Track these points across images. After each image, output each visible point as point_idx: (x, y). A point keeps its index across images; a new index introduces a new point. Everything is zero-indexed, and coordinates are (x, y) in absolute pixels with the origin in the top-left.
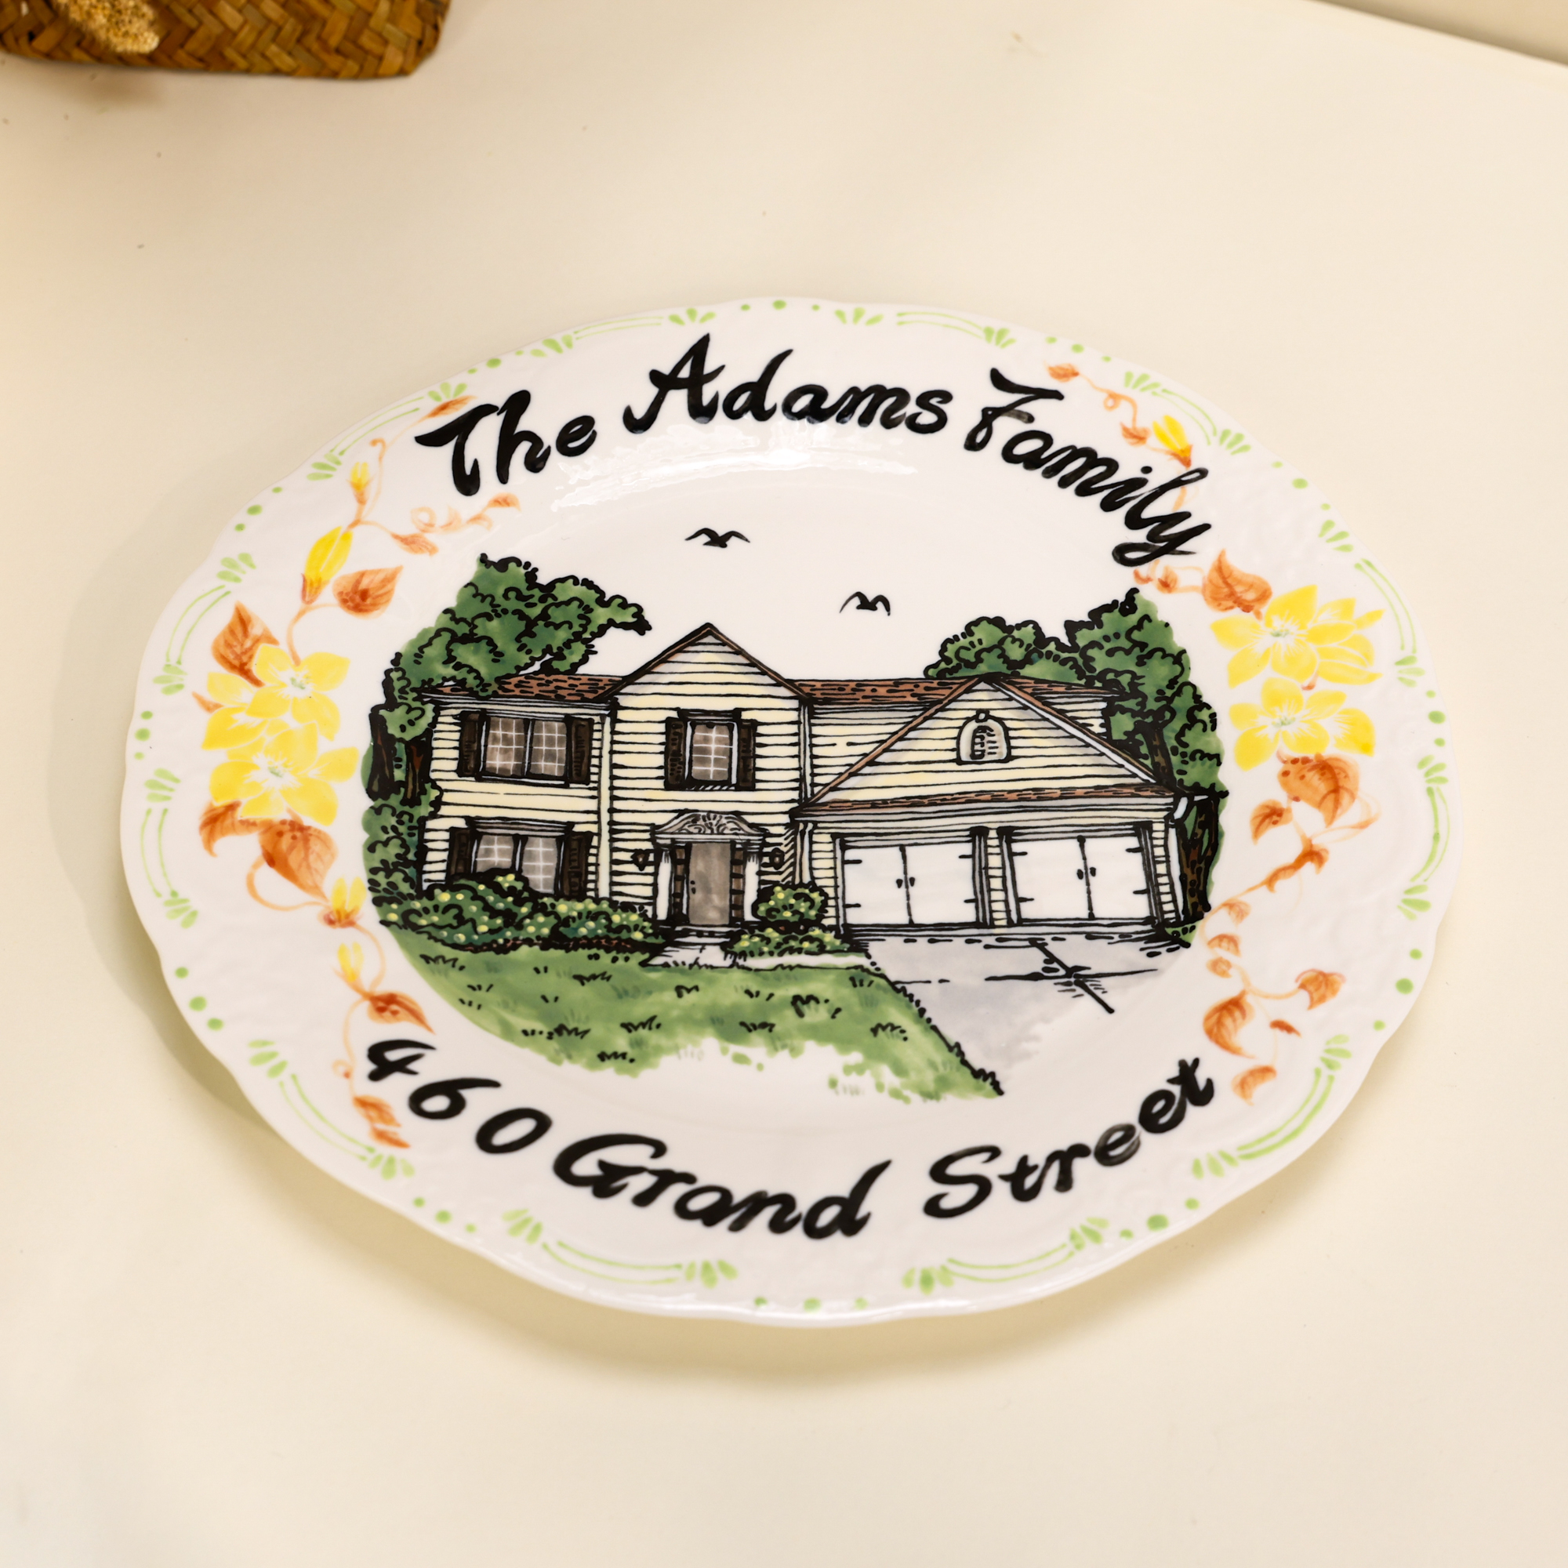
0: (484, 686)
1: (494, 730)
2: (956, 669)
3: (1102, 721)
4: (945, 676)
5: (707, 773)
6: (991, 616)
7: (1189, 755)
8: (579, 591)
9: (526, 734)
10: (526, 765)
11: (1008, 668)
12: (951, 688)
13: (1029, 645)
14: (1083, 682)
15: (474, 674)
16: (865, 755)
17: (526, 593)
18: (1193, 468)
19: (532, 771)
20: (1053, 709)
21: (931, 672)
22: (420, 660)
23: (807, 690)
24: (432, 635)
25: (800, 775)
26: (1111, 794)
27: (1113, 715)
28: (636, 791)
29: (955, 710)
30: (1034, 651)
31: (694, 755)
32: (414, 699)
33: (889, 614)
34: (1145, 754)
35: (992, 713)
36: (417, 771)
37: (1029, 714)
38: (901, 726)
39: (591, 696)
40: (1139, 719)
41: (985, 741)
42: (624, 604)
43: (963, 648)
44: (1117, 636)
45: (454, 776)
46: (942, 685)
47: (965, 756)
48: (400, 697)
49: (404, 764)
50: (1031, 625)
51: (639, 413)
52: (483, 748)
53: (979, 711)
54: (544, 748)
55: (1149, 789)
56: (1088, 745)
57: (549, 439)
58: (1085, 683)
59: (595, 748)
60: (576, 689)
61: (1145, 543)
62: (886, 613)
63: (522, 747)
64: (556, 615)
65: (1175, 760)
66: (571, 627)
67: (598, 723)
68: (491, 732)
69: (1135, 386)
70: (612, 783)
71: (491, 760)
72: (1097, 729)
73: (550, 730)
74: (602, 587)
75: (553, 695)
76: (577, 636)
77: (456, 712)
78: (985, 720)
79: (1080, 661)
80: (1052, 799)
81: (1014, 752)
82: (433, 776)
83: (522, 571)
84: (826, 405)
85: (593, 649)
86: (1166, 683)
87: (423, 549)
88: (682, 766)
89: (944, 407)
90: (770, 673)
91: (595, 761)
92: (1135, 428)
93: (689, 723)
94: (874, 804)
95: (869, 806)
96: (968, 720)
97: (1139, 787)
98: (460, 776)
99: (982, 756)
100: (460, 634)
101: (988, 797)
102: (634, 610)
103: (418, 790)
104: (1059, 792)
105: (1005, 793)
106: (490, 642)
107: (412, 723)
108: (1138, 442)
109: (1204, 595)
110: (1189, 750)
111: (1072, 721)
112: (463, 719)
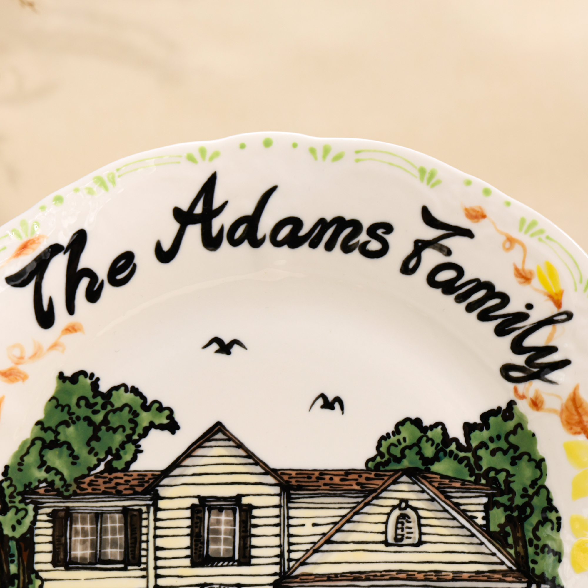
0: (67, 486)
1: (75, 524)
2: (387, 463)
3: (483, 514)
4: (380, 468)
5: (218, 550)
6: (413, 417)
7: (540, 548)
8: (128, 397)
9: (97, 526)
10: (98, 552)
11: (423, 464)
12: (383, 479)
13: (438, 445)
14: (472, 479)
15: (59, 476)
16: (324, 534)
17: (92, 401)
18: (563, 309)
19: (102, 558)
20: (452, 502)
21: (371, 464)
22: (21, 467)
23: (286, 478)
24: (28, 445)
25: (281, 551)
26: (485, 578)
27: (492, 509)
28: (172, 569)
29: (385, 498)
30: (442, 450)
31: (210, 536)
32: (20, 502)
33: (343, 413)
34: (511, 545)
35: (411, 503)
36: (25, 563)
37: (435, 506)
38: (348, 510)
39: (139, 489)
40: (509, 513)
41: (404, 527)
42: (161, 409)
43: (392, 444)
44: (499, 437)
45: (50, 567)
46: (378, 477)
47: (391, 540)
48: (11, 502)
49: (16, 558)
50: (440, 427)
51: (166, 246)
52: (68, 541)
53: (402, 500)
54: (109, 537)
55: (512, 575)
56: (473, 535)
57: (102, 274)
58: (475, 480)
59: (144, 534)
60: (130, 484)
61: (523, 367)
62: (341, 412)
63: (95, 537)
64: (115, 420)
65: (531, 550)
66: (124, 431)
67: (145, 512)
68: (74, 526)
69: (526, 232)
70: (155, 563)
71: (75, 550)
72: (480, 521)
73: (113, 522)
74: (145, 394)
75: (114, 491)
76: (129, 439)
77: (49, 510)
78: (405, 509)
79: (472, 460)
80: (446, 580)
81: (424, 538)
82: (37, 567)
83: (88, 381)
84: (302, 233)
85: (141, 449)
86: (529, 483)
87: (18, 378)
88: (202, 546)
89: (388, 237)
90: (261, 464)
91: (144, 546)
92: (524, 270)
93: (206, 508)
94: (329, 577)
95: (325, 579)
96: (394, 507)
97: (504, 573)
98: (54, 567)
99: (402, 540)
100: (48, 441)
101: (404, 576)
102: (167, 412)
103: (27, 581)
104: (451, 575)
105: (416, 573)
106: (70, 447)
107: (19, 522)
108: (524, 282)
109: (561, 418)
110: (541, 544)
111: (464, 513)
112: (54, 516)
